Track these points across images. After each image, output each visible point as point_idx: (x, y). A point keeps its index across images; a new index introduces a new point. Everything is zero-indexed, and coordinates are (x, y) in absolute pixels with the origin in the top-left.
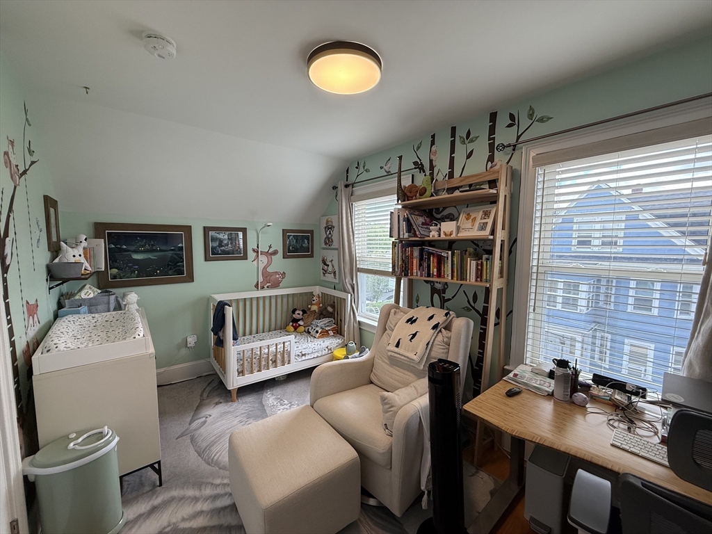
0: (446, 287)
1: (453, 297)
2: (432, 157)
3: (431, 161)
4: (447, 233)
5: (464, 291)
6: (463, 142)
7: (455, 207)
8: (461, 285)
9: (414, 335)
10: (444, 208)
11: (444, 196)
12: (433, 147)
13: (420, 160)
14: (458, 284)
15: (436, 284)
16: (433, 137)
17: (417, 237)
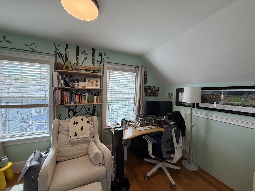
0: (76, 107)
1: (80, 111)
2: (67, 53)
3: (66, 55)
4: (83, 86)
5: (85, 108)
6: (82, 53)
7: (80, 76)
8: (84, 105)
9: (82, 128)
10: (74, 76)
11: (74, 71)
12: (67, 49)
13: (59, 52)
14: (82, 105)
15: (71, 107)
16: (67, 45)
17: (70, 87)
